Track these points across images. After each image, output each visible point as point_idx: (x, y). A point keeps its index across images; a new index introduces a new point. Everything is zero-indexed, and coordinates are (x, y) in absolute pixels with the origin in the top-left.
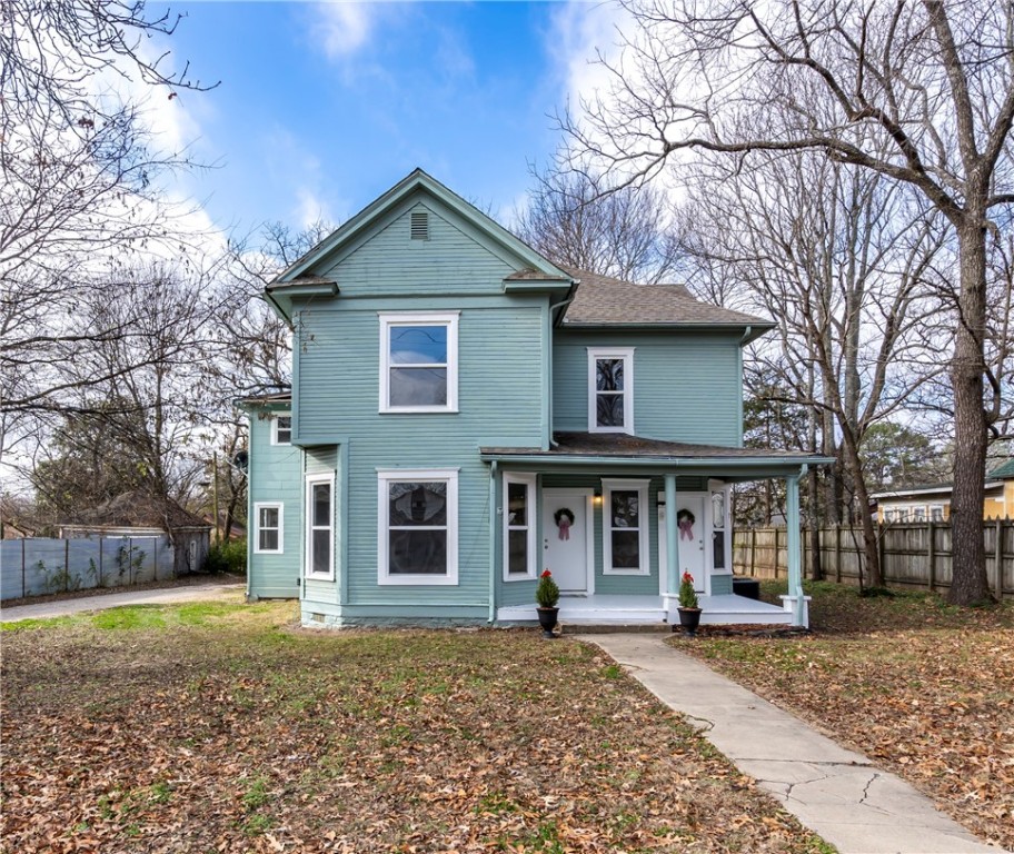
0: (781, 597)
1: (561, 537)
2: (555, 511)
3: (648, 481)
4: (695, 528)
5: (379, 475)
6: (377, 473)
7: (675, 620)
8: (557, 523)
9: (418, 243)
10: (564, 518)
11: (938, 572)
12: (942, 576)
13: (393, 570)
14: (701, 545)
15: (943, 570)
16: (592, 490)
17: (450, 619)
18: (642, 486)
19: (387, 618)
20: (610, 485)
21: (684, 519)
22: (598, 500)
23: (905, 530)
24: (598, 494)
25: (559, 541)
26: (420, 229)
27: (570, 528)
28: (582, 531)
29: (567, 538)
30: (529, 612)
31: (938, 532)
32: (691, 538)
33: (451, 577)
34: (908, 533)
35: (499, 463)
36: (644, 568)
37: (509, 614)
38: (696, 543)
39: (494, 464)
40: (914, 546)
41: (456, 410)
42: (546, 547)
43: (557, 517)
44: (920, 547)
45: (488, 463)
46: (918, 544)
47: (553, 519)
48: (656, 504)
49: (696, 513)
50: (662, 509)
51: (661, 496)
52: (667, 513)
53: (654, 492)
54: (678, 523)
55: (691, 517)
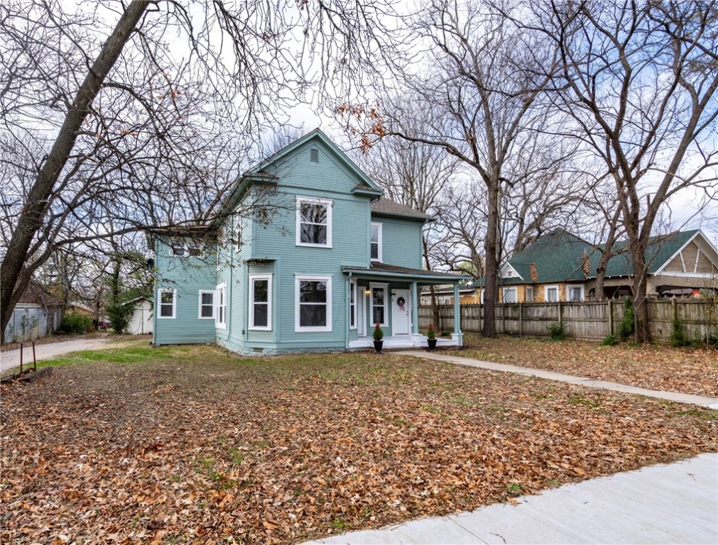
3: (388, 284)
4: (405, 305)
5: (296, 277)
6: (294, 275)
7: (426, 345)
9: (313, 164)
11: (463, 325)
13: (302, 324)
14: (407, 313)
16: (365, 287)
17: (327, 348)
18: (385, 286)
19: (298, 349)
20: (373, 285)
21: (401, 302)
22: (368, 292)
24: (368, 289)
26: (315, 157)
30: (369, 342)
31: (463, 309)
32: (404, 310)
33: (329, 327)
35: (353, 274)
36: (386, 323)
37: (354, 344)
38: (405, 313)
39: (350, 274)
41: (331, 247)
45: (347, 274)
48: (390, 294)
49: (406, 299)
50: (393, 297)
51: (393, 291)
52: (395, 299)
53: (390, 289)
54: (398, 303)
55: (404, 301)
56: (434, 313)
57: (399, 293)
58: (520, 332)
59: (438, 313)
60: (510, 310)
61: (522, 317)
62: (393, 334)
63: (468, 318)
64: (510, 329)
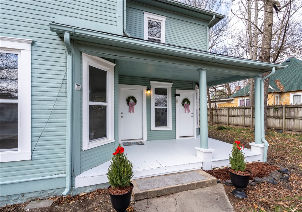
0: (250, 144)
1: (130, 111)
2: (127, 97)
3: (171, 84)
4: (190, 107)
8: (128, 104)
10: (131, 101)
12: (231, 122)
14: (192, 115)
15: (231, 120)
16: (145, 87)
18: (169, 86)
20: (155, 85)
21: (186, 103)
22: (149, 92)
23: (219, 109)
24: (148, 89)
25: (129, 113)
27: (135, 107)
28: (140, 108)
29: (133, 112)
31: (230, 110)
32: (189, 111)
34: (220, 110)
36: (170, 127)
38: (190, 115)
40: (222, 114)
42: (122, 117)
43: (128, 101)
44: (224, 114)
46: (223, 113)
47: (125, 102)
48: (175, 95)
49: (191, 100)
50: (177, 98)
51: (178, 92)
52: (179, 100)
53: (174, 89)
54: (183, 105)
55: (189, 102)
56: (210, 113)
57: (184, 94)
58: (284, 128)
59: (212, 112)
60: (272, 110)
61: (285, 117)
62: (177, 138)
63: (234, 116)
64: (272, 126)
